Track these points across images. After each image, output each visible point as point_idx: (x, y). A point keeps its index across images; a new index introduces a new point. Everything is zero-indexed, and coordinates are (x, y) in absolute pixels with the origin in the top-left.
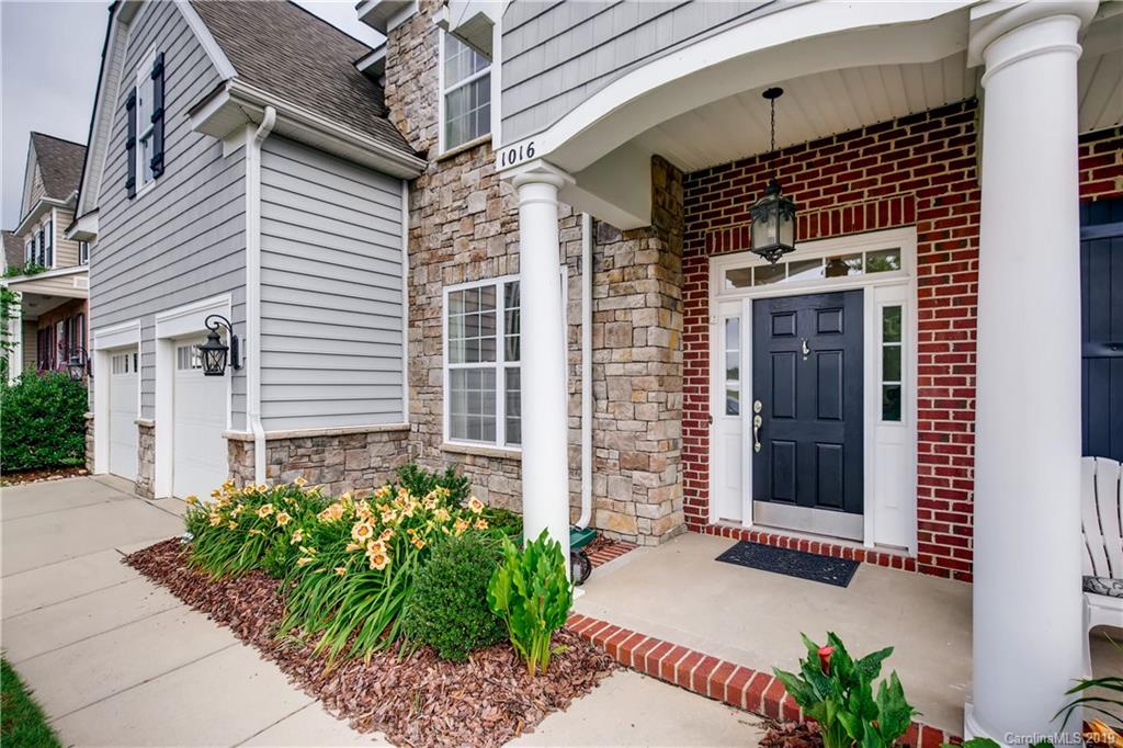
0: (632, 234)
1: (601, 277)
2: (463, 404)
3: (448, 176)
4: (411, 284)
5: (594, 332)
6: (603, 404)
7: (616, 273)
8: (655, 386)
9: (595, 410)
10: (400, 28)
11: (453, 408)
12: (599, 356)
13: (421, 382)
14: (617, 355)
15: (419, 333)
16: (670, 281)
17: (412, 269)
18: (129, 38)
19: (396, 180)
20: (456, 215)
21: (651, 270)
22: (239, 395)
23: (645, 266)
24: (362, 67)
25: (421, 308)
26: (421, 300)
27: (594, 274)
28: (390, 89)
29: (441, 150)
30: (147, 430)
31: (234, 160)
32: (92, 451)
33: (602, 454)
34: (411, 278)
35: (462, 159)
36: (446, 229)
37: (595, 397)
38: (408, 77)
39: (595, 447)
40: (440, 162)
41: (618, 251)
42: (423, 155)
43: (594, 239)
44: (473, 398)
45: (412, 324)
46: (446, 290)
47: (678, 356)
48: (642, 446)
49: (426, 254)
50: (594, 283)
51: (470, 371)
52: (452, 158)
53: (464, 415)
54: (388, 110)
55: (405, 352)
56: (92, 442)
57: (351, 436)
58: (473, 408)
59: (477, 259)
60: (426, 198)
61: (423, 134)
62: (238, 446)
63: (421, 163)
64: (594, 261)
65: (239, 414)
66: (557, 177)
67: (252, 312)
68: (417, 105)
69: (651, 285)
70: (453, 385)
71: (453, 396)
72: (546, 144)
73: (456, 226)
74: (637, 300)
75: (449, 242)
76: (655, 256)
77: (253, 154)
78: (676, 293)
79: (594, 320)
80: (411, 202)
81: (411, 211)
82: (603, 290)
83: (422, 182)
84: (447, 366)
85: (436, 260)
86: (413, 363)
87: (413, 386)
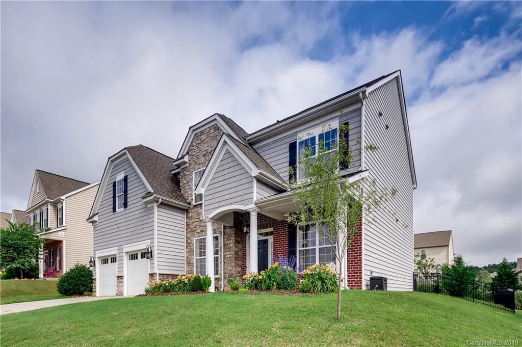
0: (230, 227)
1: (225, 236)
2: (199, 267)
3: (195, 210)
4: (187, 237)
5: (224, 248)
6: (226, 264)
7: (228, 235)
8: (234, 259)
9: (224, 265)
10: (184, 168)
11: (197, 269)
12: (225, 253)
13: (189, 263)
14: (228, 253)
15: (188, 250)
16: (238, 237)
17: (187, 233)
18: (113, 166)
19: (183, 210)
20: (197, 220)
21: (233, 235)
22: (152, 264)
23: (232, 234)
24: (173, 172)
25: (189, 243)
26: (189, 241)
27: (224, 236)
28: (181, 184)
29: (194, 203)
30: (120, 278)
31: (151, 208)
32: (95, 289)
33: (225, 275)
34: (187, 235)
35: (198, 206)
36: (195, 223)
37: (224, 263)
38: (186, 182)
39: (224, 274)
40: (193, 206)
41: (228, 231)
42: (189, 204)
43: (224, 228)
44: (201, 265)
45: (187, 248)
46: (195, 239)
47: (240, 254)
48: (232, 272)
49: (190, 229)
50: (224, 238)
51: (201, 259)
52: (196, 205)
53: (199, 270)
54: (181, 189)
55: (185, 255)
56: (95, 286)
57: (174, 275)
58: (201, 269)
59: (202, 231)
60: (190, 215)
61: (189, 198)
62: (152, 275)
63: (189, 206)
64: (224, 233)
65: (152, 268)
66: (212, 221)
67: (156, 244)
68: (188, 190)
69: (233, 238)
70: (196, 263)
71: (197, 265)
72: (210, 216)
73: (197, 223)
74: (231, 241)
75: (196, 226)
76: (234, 232)
77: (156, 208)
78: (239, 240)
79: (224, 246)
80: (187, 215)
81: (187, 218)
82: (225, 239)
83: (189, 210)
84: (195, 258)
85: (193, 231)
86: (187, 258)
87: (187, 264)
